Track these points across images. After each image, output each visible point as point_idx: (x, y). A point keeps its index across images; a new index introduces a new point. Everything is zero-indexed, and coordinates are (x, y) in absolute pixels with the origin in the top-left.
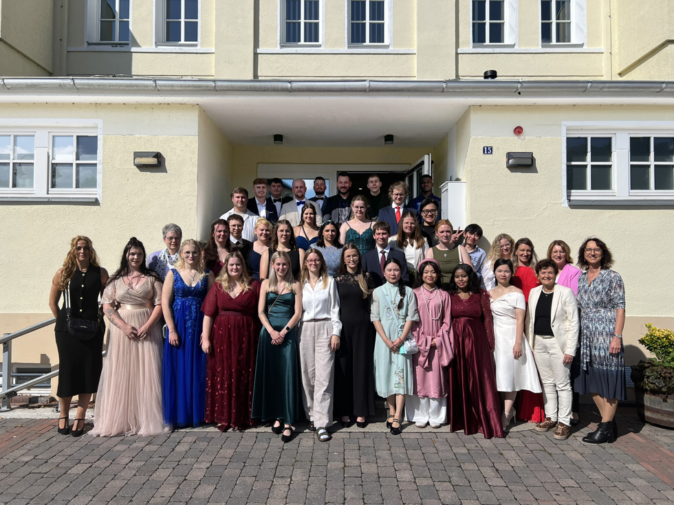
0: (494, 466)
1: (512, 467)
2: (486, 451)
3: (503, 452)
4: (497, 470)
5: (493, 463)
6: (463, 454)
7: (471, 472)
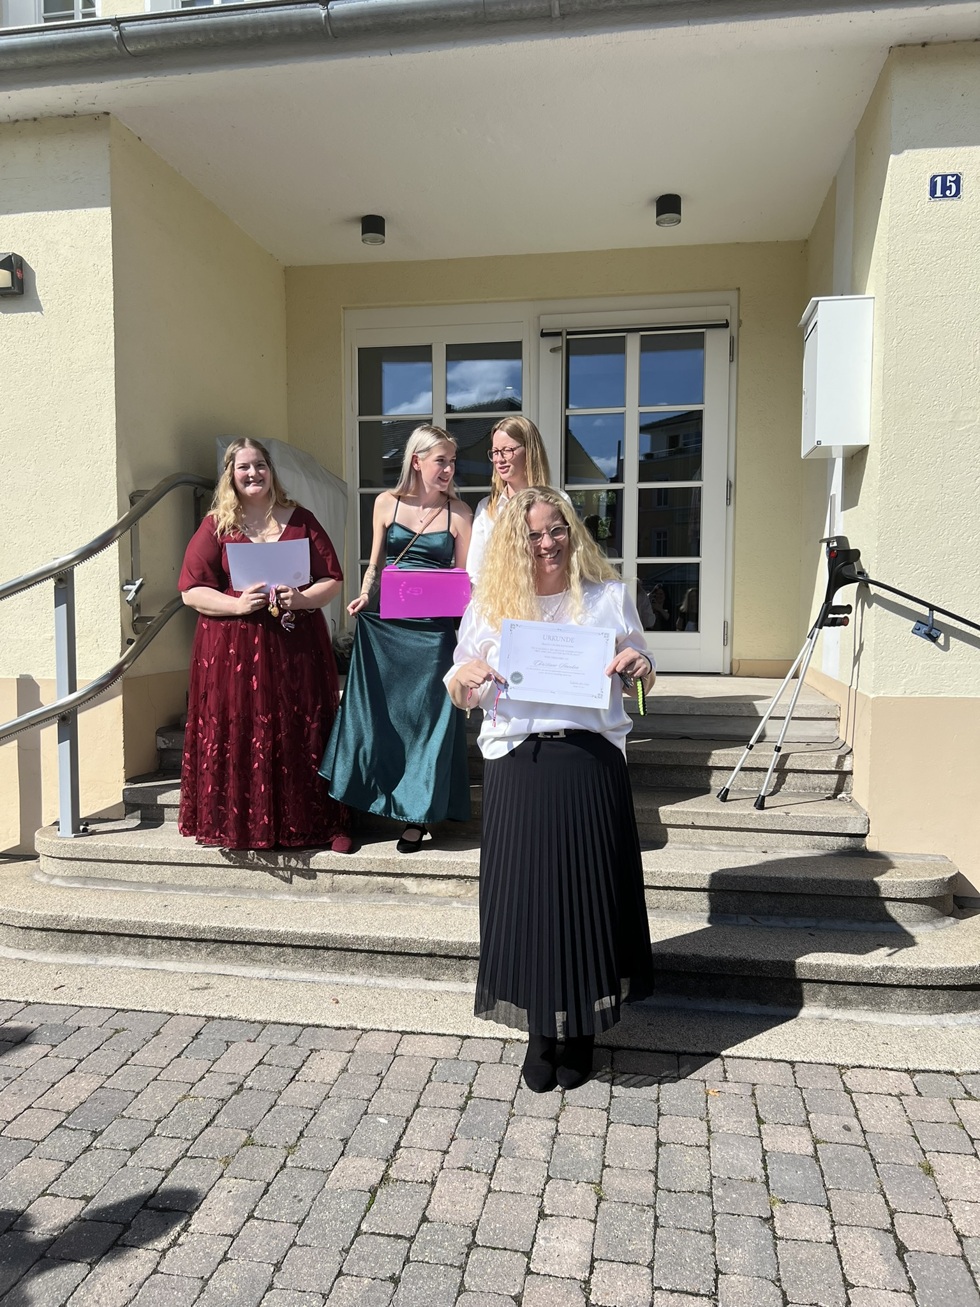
0: (892, 1231)
1: (960, 1238)
2: (877, 1152)
3: (935, 1160)
4: (901, 1250)
5: (892, 1213)
6: (793, 1159)
7: (803, 1255)
